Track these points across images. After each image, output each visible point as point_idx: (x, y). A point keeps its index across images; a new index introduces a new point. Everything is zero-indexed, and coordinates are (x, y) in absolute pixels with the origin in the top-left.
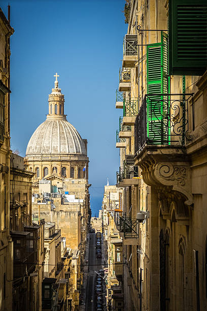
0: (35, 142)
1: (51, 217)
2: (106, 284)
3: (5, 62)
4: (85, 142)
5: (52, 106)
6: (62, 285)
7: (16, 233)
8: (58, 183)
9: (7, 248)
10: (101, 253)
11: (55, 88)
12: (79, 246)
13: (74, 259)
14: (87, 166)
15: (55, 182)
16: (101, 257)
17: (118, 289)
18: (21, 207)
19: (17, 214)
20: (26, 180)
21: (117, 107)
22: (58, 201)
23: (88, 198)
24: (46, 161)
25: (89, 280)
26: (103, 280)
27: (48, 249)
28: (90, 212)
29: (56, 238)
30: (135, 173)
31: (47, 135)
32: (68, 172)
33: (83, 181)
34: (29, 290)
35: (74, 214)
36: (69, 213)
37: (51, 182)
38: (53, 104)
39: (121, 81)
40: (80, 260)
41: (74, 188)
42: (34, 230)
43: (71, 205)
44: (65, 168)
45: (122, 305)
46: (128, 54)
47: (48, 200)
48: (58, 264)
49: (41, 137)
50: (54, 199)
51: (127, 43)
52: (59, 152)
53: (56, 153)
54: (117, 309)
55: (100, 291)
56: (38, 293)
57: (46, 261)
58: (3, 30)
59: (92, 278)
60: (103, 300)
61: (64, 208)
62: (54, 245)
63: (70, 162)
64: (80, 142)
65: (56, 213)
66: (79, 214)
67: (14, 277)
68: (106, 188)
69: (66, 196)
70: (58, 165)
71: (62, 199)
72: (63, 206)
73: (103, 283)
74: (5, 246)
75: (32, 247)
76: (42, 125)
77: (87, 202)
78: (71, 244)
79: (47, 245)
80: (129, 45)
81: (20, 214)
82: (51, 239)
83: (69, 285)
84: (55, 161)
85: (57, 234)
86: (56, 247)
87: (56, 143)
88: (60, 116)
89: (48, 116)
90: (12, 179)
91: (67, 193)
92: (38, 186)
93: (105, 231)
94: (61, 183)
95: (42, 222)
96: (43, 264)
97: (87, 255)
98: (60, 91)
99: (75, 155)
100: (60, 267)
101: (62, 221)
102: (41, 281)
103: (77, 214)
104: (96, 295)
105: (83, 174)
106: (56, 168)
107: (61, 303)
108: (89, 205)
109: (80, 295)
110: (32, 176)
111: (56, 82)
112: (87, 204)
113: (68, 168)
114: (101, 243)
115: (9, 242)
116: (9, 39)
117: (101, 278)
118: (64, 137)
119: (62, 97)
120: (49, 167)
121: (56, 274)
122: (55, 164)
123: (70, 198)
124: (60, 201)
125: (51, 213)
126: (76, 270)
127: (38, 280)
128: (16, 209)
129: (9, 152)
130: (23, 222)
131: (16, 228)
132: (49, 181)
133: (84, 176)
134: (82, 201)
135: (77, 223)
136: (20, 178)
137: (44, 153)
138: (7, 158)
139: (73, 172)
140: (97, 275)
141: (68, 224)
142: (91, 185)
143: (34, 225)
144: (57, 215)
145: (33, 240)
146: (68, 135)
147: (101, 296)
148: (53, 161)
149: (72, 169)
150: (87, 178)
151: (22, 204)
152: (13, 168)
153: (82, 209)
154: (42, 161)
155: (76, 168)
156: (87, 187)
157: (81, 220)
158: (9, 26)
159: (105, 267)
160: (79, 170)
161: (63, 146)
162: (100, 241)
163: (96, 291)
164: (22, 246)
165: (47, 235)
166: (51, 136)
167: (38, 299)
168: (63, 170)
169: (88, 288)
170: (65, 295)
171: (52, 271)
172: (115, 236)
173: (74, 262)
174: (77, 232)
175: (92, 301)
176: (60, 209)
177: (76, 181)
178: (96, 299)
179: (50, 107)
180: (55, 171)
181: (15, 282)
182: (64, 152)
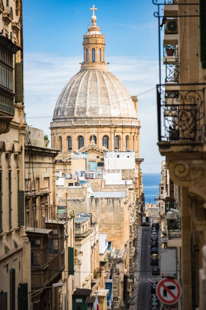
1: (88, 205)
5: (88, 51)
6: (101, 298)
8: (98, 157)
9: (22, 251)
11: (92, 26)
12: (125, 245)
14: (138, 134)
18: (41, 197)
19: (36, 207)
20: (47, 160)
22: (97, 183)
24: (81, 127)
34: (54, 305)
35: (118, 201)
36: (111, 200)
38: (89, 48)
42: (59, 226)
43: (116, 188)
44: (107, 136)
47: (84, 182)
48: (94, 270)
50: (92, 181)
53: (94, 116)
62: (89, 244)
63: (114, 128)
66: (126, 201)
67: (32, 289)
70: (97, 133)
71: (103, 180)
72: (104, 190)
74: (19, 248)
75: (57, 248)
79: (78, 245)
81: (39, 206)
84: (93, 127)
86: (92, 248)
87: (94, 102)
88: (100, 65)
90: (28, 160)
92: (70, 162)
95: (71, 215)
97: (139, 256)
98: (99, 30)
100: (97, 274)
101: (103, 211)
102: (71, 293)
103: (123, 201)
106: (95, 137)
110: (56, 154)
111: (93, 17)
113: (112, 136)
115: (25, 243)
120: (85, 136)
121: (93, 284)
124: (100, 183)
125: (88, 200)
127: (66, 292)
130: (43, 215)
134: (130, 182)
137: (77, 116)
138: (20, 133)
141: (110, 215)
142: (143, 160)
144: (96, 202)
145: (58, 239)
148: (90, 127)
152: (29, 147)
154: (76, 128)
156: (138, 163)
164: (42, 248)
165: (79, 231)
168: (105, 139)
171: (87, 280)
174: (123, 226)
177: (123, 156)
180: (92, 141)
181: (34, 294)
182: (106, 114)
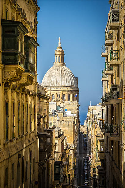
0: (46, 79)
1: (57, 124)
2: (90, 165)
3: (35, 28)
4: (77, 79)
5: (57, 57)
6: (65, 165)
7: (41, 133)
8: (61, 104)
9: (35, 142)
10: (86, 146)
11: (59, 47)
12: (74, 142)
13: (71, 150)
14: (78, 94)
15: (58, 103)
16: (87, 149)
17: (101, 168)
18: (43, 117)
19: (41, 122)
20: (45, 101)
21: (103, 56)
22: (61, 115)
23: (78, 113)
24: (53, 90)
25: (79, 163)
26: (88, 163)
27: (57, 144)
28: (79, 122)
29: (62, 137)
30: (117, 96)
31: (54, 75)
32: (66, 97)
33: (76, 103)
34: (47, 168)
36: (67, 122)
37: (56, 103)
38: (57, 56)
39: (107, 39)
40: (74, 151)
41: (70, 107)
42: (51, 131)
43: (69, 117)
44: (64, 95)
45: (104, 178)
46: (113, 21)
47: (55, 114)
48: (62, 152)
49: (50, 76)
50: (59, 114)
51: (112, 15)
52: (61, 85)
53: (59, 86)
54: (101, 180)
55: (86, 169)
56: (52, 170)
57: (56, 151)
58: (33, 8)
59: (81, 161)
60: (89, 175)
61: (65, 119)
62: (60, 141)
63: (68, 91)
64: (74, 79)
65: (60, 122)
66: (74, 123)
67: (39, 160)
68: (89, 107)
69: (66, 111)
70: (60, 93)
71: (63, 113)
72: (64, 118)
73: (89, 165)
74: (34, 141)
75: (49, 142)
76: (51, 69)
77: (78, 116)
78: (70, 141)
79: (56, 141)
80: (114, 16)
81: (42, 122)
82: (59, 138)
83: (69, 165)
84: (59, 90)
85: (62, 134)
86: (62, 142)
87: (59, 80)
88: (62, 64)
89: (54, 64)
90: (38, 100)
91: (66, 110)
93: (90, 133)
94: (62, 104)
95: (54, 127)
96: (55, 152)
97: (78, 148)
98: (62, 48)
99: (71, 87)
100: (64, 154)
101: (64, 127)
103: (72, 123)
104: (84, 172)
105: (75, 99)
106: (59, 95)
107: (65, 177)
108: (79, 118)
109: (74, 172)
110: (49, 99)
111: (59, 43)
112: (78, 117)
113: (66, 95)
114: (86, 141)
115: (37, 139)
116: (37, 14)
117: (87, 161)
118: (64, 76)
119: (63, 52)
120: (55, 94)
121: (62, 159)
122: (58, 93)
123: (68, 113)
124: (62, 115)
125: (57, 122)
126: (72, 156)
127: (52, 162)
128: (40, 118)
129: (36, 83)
130: (44, 126)
131: (40, 130)
132: (55, 103)
133: (76, 100)
134: (75, 115)
135: (73, 128)
136: (42, 100)
137: (52, 86)
138: (35, 87)
139: (70, 98)
140: (84, 159)
141: (67, 129)
142: (80, 105)
143: (50, 128)
144: (61, 123)
145: (50, 137)
146: (66, 75)
147: (87, 172)
148: (57, 91)
149: (69, 96)
150: (78, 101)
151: (43, 115)
152: (39, 93)
153: (75, 120)
154: (51, 91)
155: (71, 95)
156: (78, 106)
157: (75, 126)
158: (37, 5)
159: (89, 155)
160: (73, 96)
161: (64, 82)
162: (86, 139)
163: (84, 169)
164: (44, 141)
165: (57, 135)
166: (56, 76)
167: (52, 174)
168: (64, 96)
169: (79, 168)
170: (67, 171)
171: (60, 157)
172: (98, 136)
173: (71, 152)
174: (73, 134)
175: (82, 175)
176: (62, 119)
177: (71, 103)
178: (84, 174)
179: (55, 58)
180: (58, 96)
181: (40, 163)
182: (64, 85)
